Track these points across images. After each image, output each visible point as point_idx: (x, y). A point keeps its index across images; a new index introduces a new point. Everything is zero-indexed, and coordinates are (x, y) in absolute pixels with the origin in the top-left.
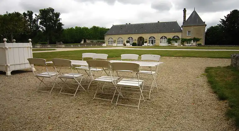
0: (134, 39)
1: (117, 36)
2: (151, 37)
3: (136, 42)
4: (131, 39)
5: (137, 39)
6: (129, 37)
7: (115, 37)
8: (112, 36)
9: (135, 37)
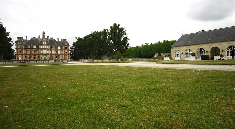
0: (206, 51)
1: (185, 48)
2: (231, 47)
3: (209, 54)
4: (202, 51)
5: (209, 50)
6: (200, 47)
7: (183, 49)
8: (179, 48)
9: (208, 48)
